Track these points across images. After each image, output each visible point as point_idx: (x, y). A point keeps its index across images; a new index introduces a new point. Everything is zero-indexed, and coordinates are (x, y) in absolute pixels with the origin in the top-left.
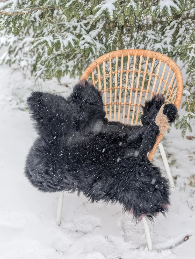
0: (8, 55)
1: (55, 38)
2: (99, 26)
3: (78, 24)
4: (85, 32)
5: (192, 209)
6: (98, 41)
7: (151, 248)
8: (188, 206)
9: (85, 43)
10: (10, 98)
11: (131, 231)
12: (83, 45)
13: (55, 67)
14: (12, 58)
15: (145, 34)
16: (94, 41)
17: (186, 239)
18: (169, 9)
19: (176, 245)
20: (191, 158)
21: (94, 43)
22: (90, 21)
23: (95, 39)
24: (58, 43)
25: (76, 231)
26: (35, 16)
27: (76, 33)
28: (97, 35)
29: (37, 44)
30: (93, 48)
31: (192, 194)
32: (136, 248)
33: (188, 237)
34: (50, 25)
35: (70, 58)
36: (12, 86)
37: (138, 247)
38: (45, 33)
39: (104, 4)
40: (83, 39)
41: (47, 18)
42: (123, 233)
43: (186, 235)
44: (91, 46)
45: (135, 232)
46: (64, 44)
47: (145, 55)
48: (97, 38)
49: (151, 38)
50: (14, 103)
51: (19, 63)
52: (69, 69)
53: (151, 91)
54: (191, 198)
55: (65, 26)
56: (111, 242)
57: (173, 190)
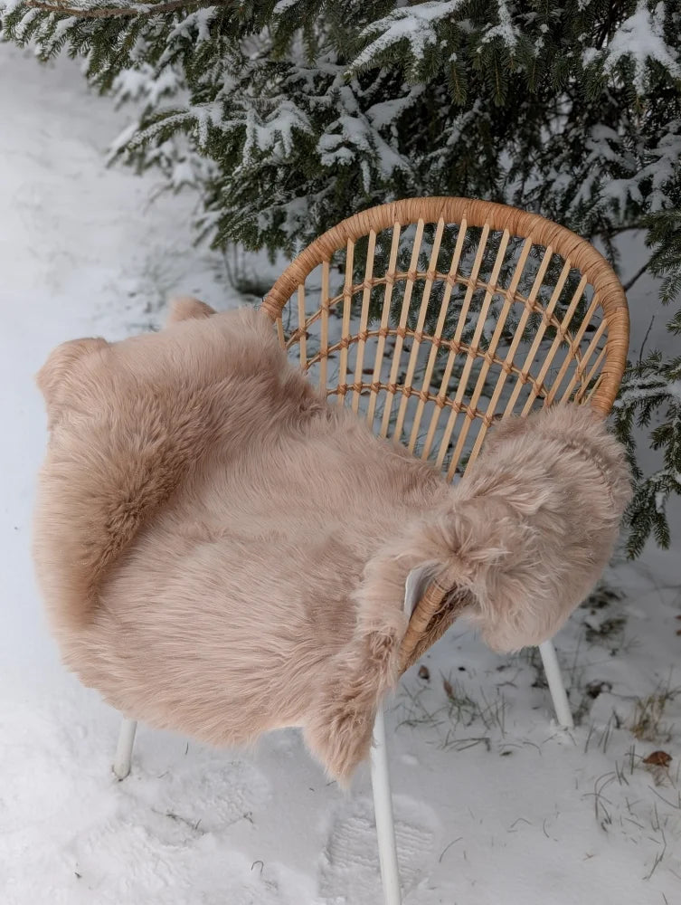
0: (138, 131)
1: (232, 114)
2: (409, 88)
3: (339, 72)
4: (352, 105)
5: (604, 829)
6: (395, 142)
8: (594, 814)
9: (340, 146)
10: (132, 285)
11: (356, 862)
12: (334, 150)
15: (581, 138)
16: (378, 140)
18: (640, 69)
21: (371, 151)
23: (385, 133)
25: (174, 817)
26: (196, 22)
27: (318, 106)
28: (394, 119)
30: (364, 167)
31: (626, 772)
34: (221, 64)
35: (304, 187)
36: (156, 242)
39: (399, 19)
40: (338, 131)
41: (219, 37)
42: (326, 861)
44: (358, 161)
45: (370, 869)
46: (256, 141)
47: (519, 231)
48: (394, 131)
49: (601, 155)
50: (140, 304)
51: (169, 170)
52: (287, 227)
53: (521, 369)
54: (616, 783)
55: (291, 70)
56: (273, 885)
57: (564, 738)
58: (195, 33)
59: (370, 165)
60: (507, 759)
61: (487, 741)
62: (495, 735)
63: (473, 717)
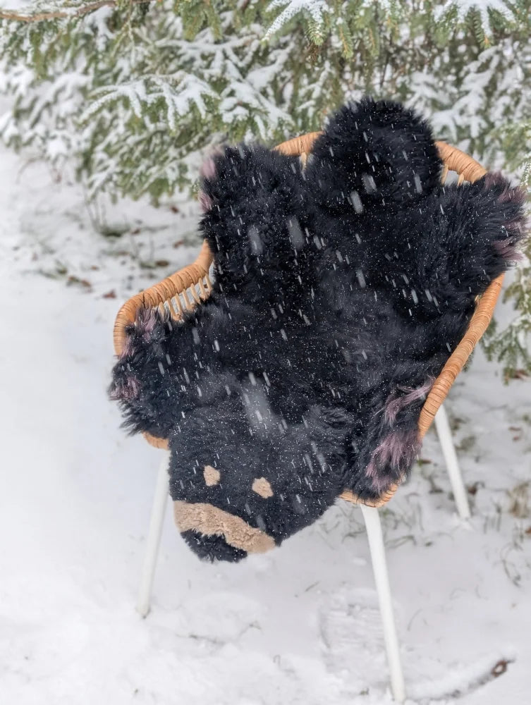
0: (12, 122)
1: (152, 89)
2: (276, 56)
3: (218, 50)
4: (236, 74)
6: (273, 100)
7: (400, 695)
8: (506, 575)
9: (235, 106)
10: (14, 240)
11: (346, 642)
12: (231, 110)
13: (148, 168)
14: (25, 131)
15: (407, 83)
16: (262, 98)
17: (499, 669)
19: (472, 687)
20: (516, 434)
21: (261, 108)
22: (252, 40)
23: (264, 93)
24: (161, 103)
25: (195, 637)
26: (94, 21)
27: (211, 76)
28: (269, 83)
29: (100, 105)
30: (258, 119)
31: (518, 541)
32: (359, 691)
33: (503, 664)
34: (136, 50)
35: (191, 144)
36: (21, 206)
37: (365, 690)
38: (121, 70)
40: (232, 94)
41: (131, 29)
42: (324, 647)
43: (497, 658)
44: (252, 115)
45: (358, 646)
46: (176, 108)
48: (270, 91)
49: (423, 94)
50: (26, 255)
51: (44, 147)
52: (189, 175)
54: (514, 551)
55: (180, 52)
56: (290, 672)
57: (466, 525)
58: (95, 29)
59: (261, 119)
60: (430, 548)
61: (411, 538)
62: (416, 532)
63: (397, 522)
